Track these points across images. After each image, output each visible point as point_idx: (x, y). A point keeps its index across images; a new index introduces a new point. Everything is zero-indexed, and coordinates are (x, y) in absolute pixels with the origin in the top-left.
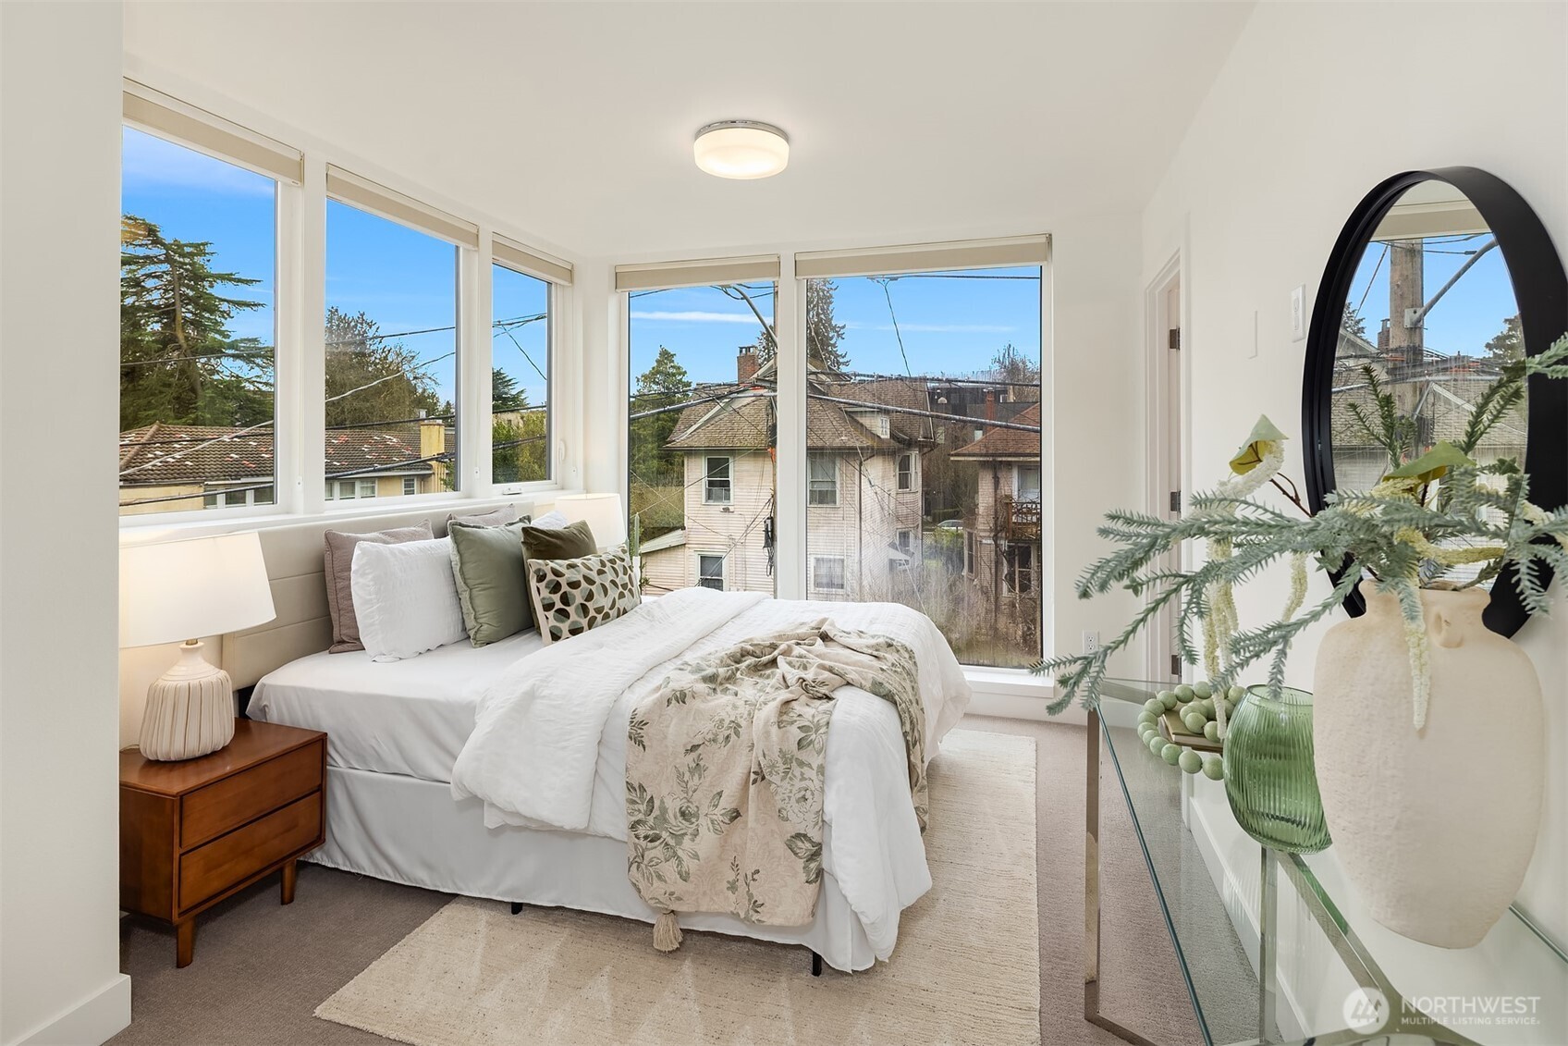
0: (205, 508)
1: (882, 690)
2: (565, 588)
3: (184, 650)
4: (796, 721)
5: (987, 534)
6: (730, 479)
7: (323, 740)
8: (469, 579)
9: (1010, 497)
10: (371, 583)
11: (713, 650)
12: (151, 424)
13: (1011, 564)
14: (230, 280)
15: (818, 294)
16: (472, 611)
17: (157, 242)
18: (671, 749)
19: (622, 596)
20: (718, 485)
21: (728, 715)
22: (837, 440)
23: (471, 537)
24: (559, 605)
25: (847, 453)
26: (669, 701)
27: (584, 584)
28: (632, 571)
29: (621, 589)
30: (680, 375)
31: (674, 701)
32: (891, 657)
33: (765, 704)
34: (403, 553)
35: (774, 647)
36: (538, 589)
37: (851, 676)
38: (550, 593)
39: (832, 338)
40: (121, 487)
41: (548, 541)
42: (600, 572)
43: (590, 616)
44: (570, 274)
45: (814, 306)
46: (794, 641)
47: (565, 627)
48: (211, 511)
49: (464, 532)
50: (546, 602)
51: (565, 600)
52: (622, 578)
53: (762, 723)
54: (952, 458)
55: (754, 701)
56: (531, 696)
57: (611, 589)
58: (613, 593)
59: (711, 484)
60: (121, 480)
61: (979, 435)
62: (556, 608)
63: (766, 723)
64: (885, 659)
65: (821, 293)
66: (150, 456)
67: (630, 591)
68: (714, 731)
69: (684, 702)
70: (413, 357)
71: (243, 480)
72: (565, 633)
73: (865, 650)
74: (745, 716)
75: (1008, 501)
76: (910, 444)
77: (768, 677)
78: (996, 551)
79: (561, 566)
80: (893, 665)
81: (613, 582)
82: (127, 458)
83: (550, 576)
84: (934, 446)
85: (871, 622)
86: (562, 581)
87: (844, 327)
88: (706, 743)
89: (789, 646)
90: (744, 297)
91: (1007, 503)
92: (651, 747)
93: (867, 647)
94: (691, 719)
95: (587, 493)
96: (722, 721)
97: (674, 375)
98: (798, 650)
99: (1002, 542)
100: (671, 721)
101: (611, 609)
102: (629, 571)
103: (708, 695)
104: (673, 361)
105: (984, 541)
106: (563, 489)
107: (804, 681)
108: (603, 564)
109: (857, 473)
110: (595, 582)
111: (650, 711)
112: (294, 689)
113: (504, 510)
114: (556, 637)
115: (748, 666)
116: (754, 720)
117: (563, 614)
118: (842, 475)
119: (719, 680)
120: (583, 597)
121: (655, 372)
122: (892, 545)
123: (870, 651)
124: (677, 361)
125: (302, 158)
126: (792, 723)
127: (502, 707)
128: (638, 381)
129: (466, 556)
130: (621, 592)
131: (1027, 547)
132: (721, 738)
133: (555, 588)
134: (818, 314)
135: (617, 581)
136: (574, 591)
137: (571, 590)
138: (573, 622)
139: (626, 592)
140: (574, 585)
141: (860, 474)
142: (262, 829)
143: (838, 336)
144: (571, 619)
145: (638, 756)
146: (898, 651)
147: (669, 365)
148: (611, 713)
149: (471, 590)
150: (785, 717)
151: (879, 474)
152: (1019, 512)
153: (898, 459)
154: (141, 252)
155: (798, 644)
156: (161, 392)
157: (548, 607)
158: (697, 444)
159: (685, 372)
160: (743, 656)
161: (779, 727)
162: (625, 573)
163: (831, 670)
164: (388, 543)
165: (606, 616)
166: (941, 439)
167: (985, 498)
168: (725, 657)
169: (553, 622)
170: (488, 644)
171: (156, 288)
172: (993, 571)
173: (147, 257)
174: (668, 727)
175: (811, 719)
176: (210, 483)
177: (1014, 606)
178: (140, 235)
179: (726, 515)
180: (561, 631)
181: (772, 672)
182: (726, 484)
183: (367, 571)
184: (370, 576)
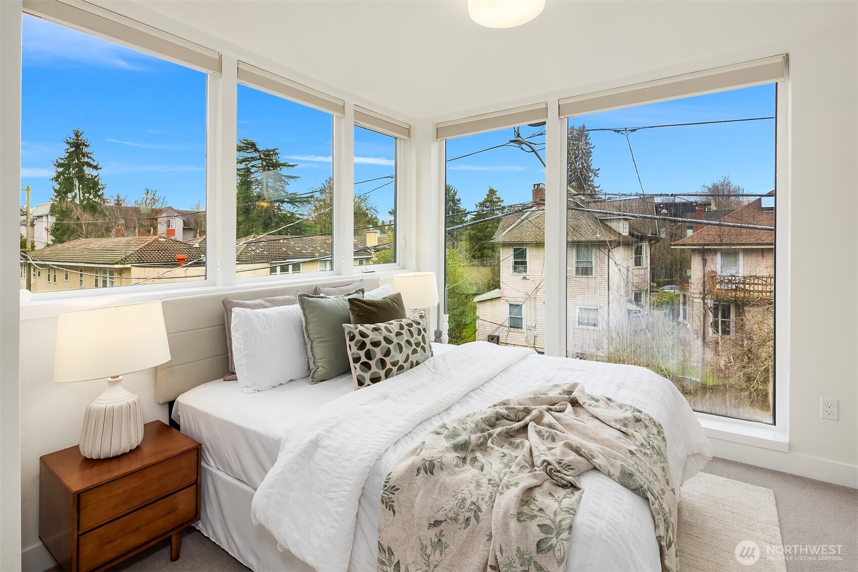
0: (271, 274)
1: (631, 482)
2: (369, 346)
3: (109, 382)
4: (536, 516)
5: (698, 296)
6: (527, 260)
7: (198, 448)
8: (311, 334)
9: (714, 272)
10: (241, 337)
11: (471, 412)
12: (252, 234)
13: (716, 316)
14: (285, 166)
15: (582, 152)
16: (312, 357)
17: (256, 150)
18: (416, 520)
19: (415, 352)
20: (520, 263)
21: (470, 493)
22: (594, 237)
23: (314, 305)
24: (364, 359)
25: (600, 245)
26: (418, 470)
27: (384, 343)
28: (426, 332)
29: (414, 347)
30: (499, 202)
31: (422, 472)
32: (640, 435)
33: (508, 488)
34: (265, 315)
35: (527, 411)
36: (350, 346)
37: (599, 461)
38: (358, 350)
39: (590, 177)
40: (237, 264)
41: (366, 308)
42: (398, 334)
43: (387, 368)
44: (408, 131)
45: (580, 159)
46: (545, 407)
47: (367, 376)
48: (273, 277)
49: (308, 300)
50: (355, 356)
51: (369, 355)
52: (416, 338)
53: (501, 514)
54: (672, 247)
55: (498, 480)
56: (315, 444)
57: (406, 346)
58: (407, 350)
59: (516, 263)
60: (237, 261)
61: (690, 232)
62: (362, 361)
63: (505, 515)
64: (634, 437)
65: (584, 151)
66: (250, 249)
67: (423, 348)
68: (456, 510)
69: (432, 473)
70: (366, 199)
71: (287, 261)
72: (367, 381)
73: (613, 424)
74: (487, 499)
75: (714, 275)
76: (642, 238)
77: (517, 447)
78: (704, 308)
79: (368, 329)
80: (642, 445)
81: (408, 342)
82: (240, 250)
83: (358, 337)
84: (658, 240)
85: (619, 388)
86: (367, 341)
87: (599, 170)
88: (448, 520)
89: (541, 412)
90: (533, 151)
91: (713, 276)
92: (400, 512)
93: (616, 421)
94: (437, 492)
95: (418, 271)
96: (464, 500)
97: (496, 202)
98: (548, 418)
99: (709, 301)
100: (418, 491)
101: (405, 362)
102: (423, 332)
103: (456, 466)
104: (496, 195)
105: (695, 300)
106: (404, 268)
107: (549, 464)
108: (401, 327)
109: (607, 257)
110: (393, 342)
111: (402, 478)
112: (191, 407)
113: (355, 284)
114: (361, 383)
115: (499, 434)
116: (495, 505)
117: (366, 366)
118: (596, 258)
119: (471, 447)
120: (382, 354)
121: (486, 201)
122: (630, 301)
123: (618, 426)
124: (498, 194)
125: (221, 57)
126: (533, 517)
127: (292, 452)
128: (477, 206)
129: (310, 317)
130: (414, 349)
131: (728, 305)
132: (461, 519)
133: (362, 346)
134: (582, 163)
135: (412, 340)
136: (376, 349)
137: (373, 348)
138: (373, 373)
139: (419, 349)
140: (376, 344)
141: (609, 257)
142: (148, 514)
143: (595, 175)
144: (372, 370)
145: (388, 520)
146: (646, 427)
147: (494, 197)
148: (373, 471)
149: (312, 342)
150: (525, 509)
151: (621, 257)
152: (721, 282)
153: (634, 248)
154: (250, 155)
155: (549, 410)
156: (257, 220)
157: (357, 360)
158: (507, 240)
159: (503, 201)
160: (498, 419)
161: (519, 520)
162: (419, 334)
163: (577, 451)
164: (267, 307)
165: (401, 368)
166: (663, 236)
167: (696, 271)
168: (481, 421)
169: (359, 372)
170: (322, 381)
171: (256, 172)
172: (702, 319)
173: (252, 158)
174: (416, 496)
175: (552, 516)
176: (272, 262)
177: (717, 343)
178: (249, 148)
179: (525, 281)
180: (365, 379)
181: (522, 442)
182: (524, 263)
183: (239, 328)
184: (240, 332)
